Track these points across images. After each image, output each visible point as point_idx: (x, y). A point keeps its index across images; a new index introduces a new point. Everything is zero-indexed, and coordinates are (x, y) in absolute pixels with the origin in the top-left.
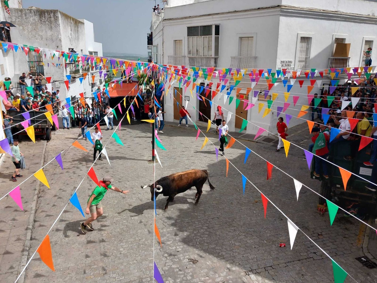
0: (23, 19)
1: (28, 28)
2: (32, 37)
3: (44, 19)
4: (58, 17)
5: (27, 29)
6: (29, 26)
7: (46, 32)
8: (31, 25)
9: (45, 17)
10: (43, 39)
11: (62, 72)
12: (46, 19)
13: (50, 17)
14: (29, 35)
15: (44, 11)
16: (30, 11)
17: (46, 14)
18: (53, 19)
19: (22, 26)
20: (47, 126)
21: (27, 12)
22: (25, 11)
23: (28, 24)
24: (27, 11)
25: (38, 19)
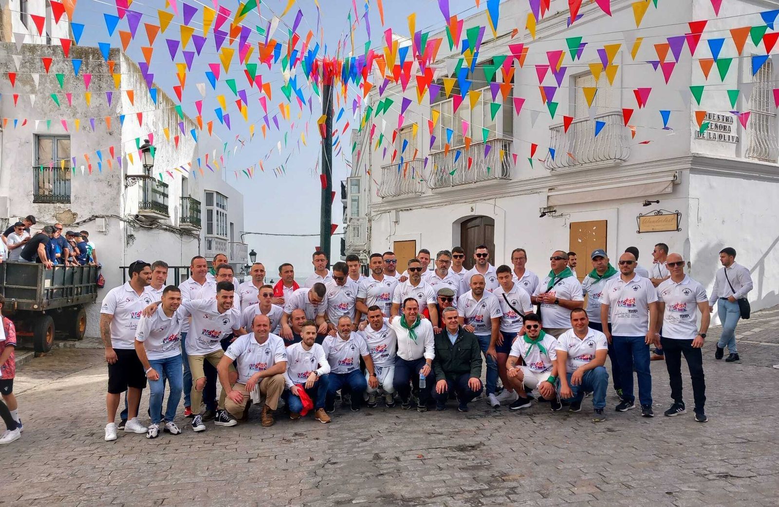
0: (35, 68)
1: (44, 90)
2: (51, 111)
3: (84, 68)
4: (120, 65)
5: (42, 90)
6: (48, 85)
7: (86, 98)
8: (51, 82)
9: (87, 65)
10: (78, 115)
11: (115, 194)
12: (90, 69)
13: (100, 65)
14: (44, 104)
15: (85, 50)
16: (53, 50)
17: (91, 57)
18: (105, 69)
19: (30, 84)
20: (36, 307)
21: (46, 52)
22: (41, 51)
23: (46, 80)
24: (47, 49)
25: (70, 69)
